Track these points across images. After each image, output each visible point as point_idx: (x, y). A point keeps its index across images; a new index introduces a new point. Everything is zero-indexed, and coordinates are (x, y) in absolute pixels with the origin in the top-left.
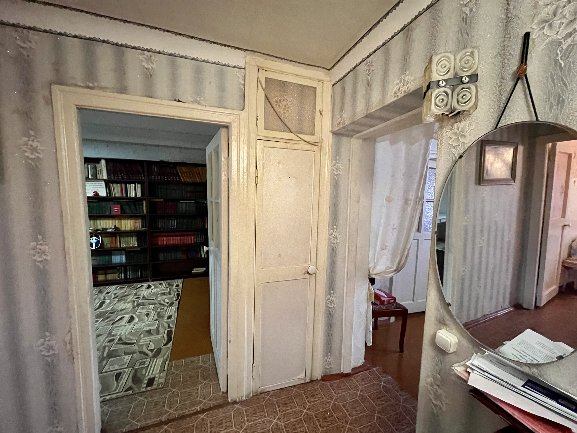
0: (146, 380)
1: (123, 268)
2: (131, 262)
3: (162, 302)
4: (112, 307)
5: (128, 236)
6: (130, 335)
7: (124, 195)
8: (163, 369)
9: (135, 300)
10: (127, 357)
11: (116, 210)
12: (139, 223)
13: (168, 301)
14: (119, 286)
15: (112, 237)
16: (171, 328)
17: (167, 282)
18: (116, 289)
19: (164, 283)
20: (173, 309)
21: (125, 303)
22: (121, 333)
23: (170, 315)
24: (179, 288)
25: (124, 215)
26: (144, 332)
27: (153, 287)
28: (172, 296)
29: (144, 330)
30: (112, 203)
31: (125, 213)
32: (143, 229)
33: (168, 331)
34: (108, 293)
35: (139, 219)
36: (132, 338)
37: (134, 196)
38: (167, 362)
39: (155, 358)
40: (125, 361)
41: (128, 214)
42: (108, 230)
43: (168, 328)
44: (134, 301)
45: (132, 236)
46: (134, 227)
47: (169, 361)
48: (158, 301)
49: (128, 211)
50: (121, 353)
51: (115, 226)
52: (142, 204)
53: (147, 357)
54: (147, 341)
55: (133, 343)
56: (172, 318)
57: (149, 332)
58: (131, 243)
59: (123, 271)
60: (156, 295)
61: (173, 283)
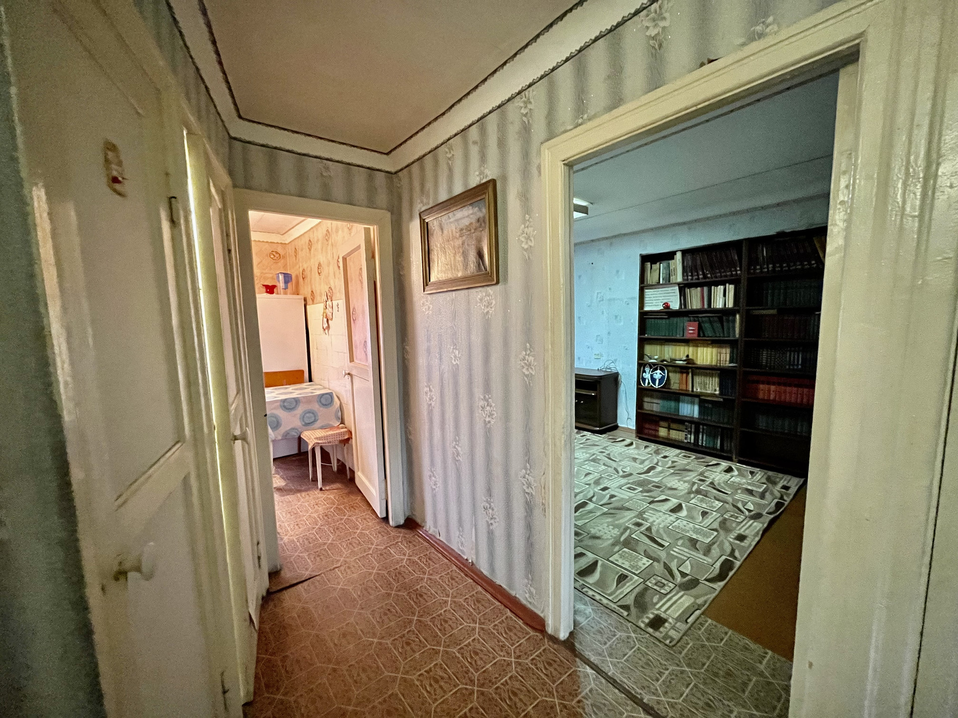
0: (653, 613)
1: (693, 426)
2: (707, 420)
3: (740, 505)
4: (660, 478)
5: (706, 375)
6: (665, 532)
7: (706, 306)
8: (685, 618)
9: (696, 481)
10: (645, 560)
11: (692, 330)
12: (726, 353)
13: (752, 508)
14: (684, 453)
15: (682, 373)
16: (735, 558)
17: (765, 473)
18: (677, 456)
19: (760, 475)
20: (756, 527)
21: (679, 480)
22: (654, 521)
23: (743, 533)
24: (788, 495)
25: (704, 338)
26: (687, 538)
27: (736, 473)
28: (763, 502)
29: (688, 534)
30: (686, 319)
31: (704, 336)
32: (731, 365)
33: (726, 559)
34: (665, 457)
35: (726, 347)
36: (665, 537)
37: (721, 307)
38: (698, 613)
39: (683, 590)
40: (640, 564)
41: (708, 337)
42: (677, 362)
43: (729, 556)
44: (694, 483)
45: (712, 376)
46: (717, 360)
47: (703, 614)
48: (734, 500)
49: (709, 332)
50: (641, 548)
51: (688, 356)
52: (734, 321)
53: (671, 579)
54: (685, 556)
55: (662, 546)
56: (745, 541)
57: (693, 543)
58: (709, 388)
59: (693, 430)
60: (736, 488)
61: (778, 480)
